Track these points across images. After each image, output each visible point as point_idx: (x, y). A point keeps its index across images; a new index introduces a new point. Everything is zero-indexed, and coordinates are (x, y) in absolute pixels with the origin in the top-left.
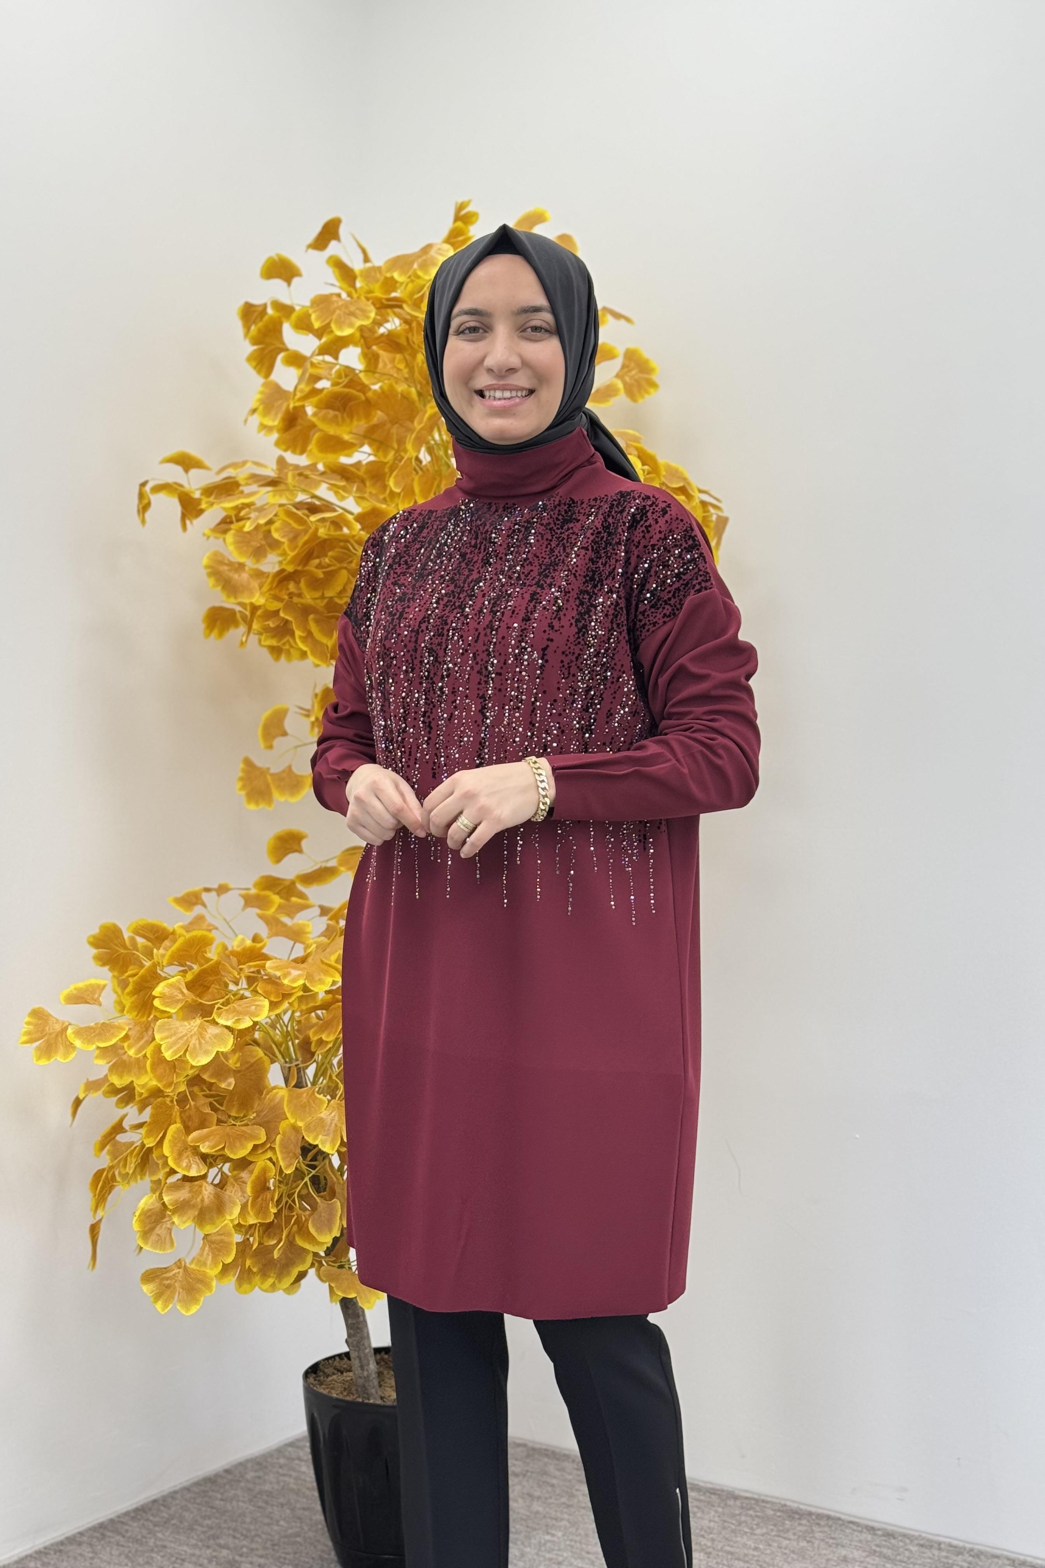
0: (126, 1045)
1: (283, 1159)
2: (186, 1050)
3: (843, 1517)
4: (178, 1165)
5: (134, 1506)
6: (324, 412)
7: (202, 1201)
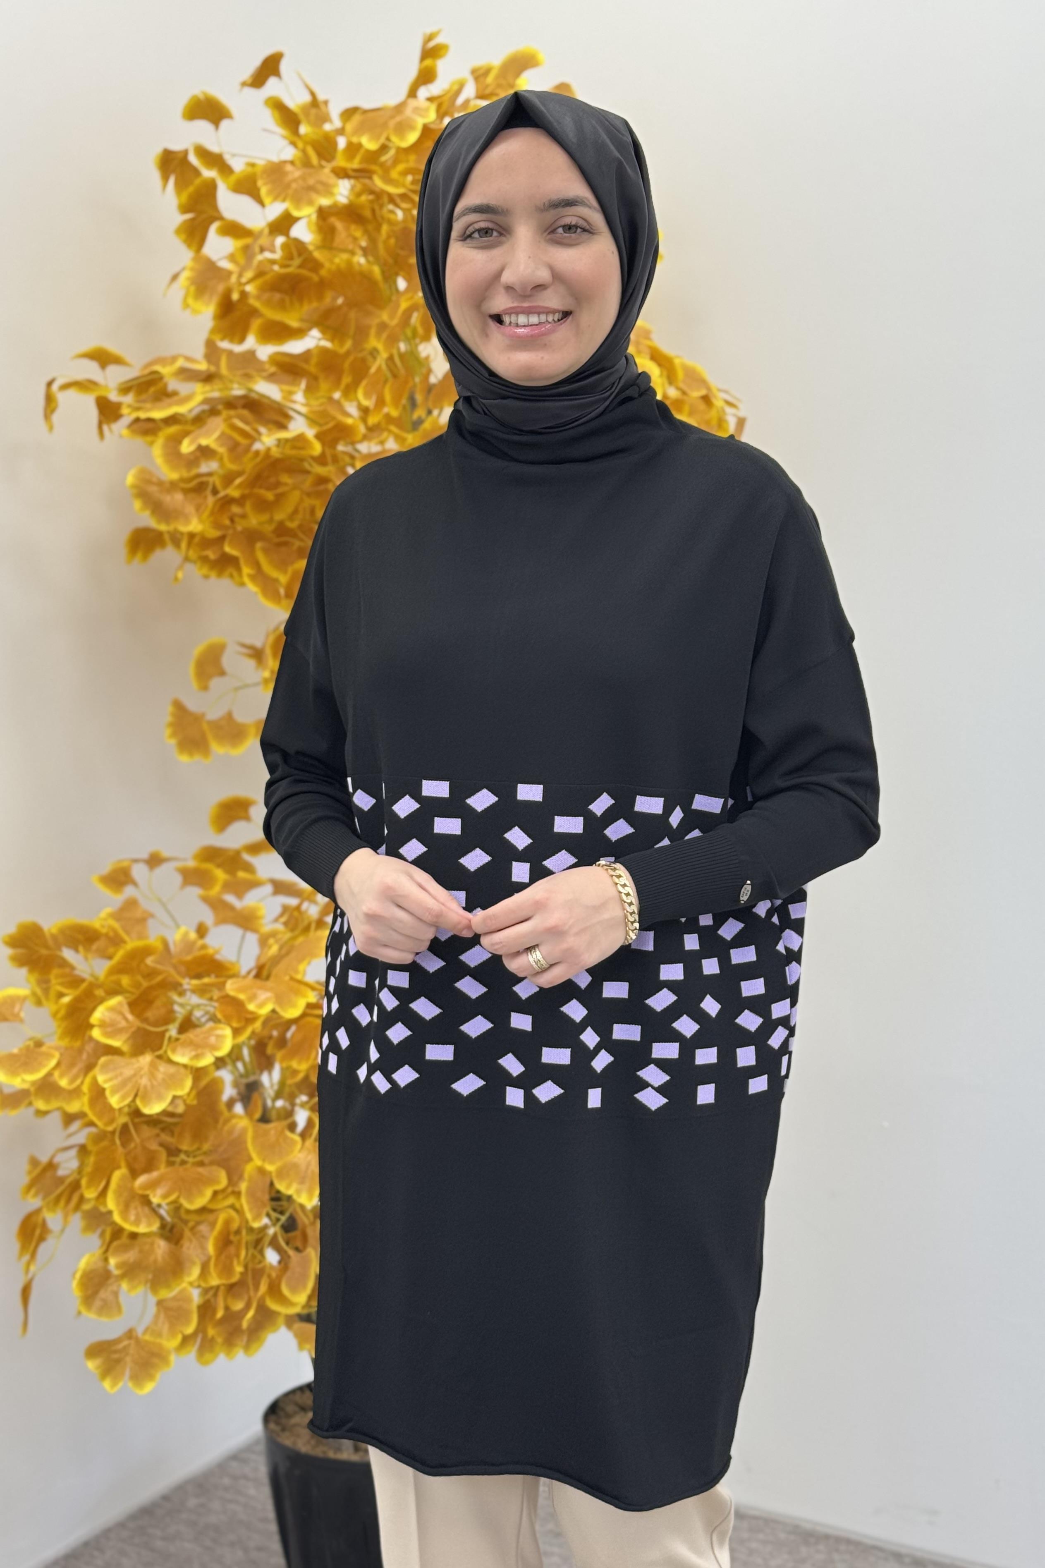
0: (56, 1073)
1: (251, 1210)
2: (136, 1095)
4: (124, 1220)
6: (266, 295)
7: (155, 1261)
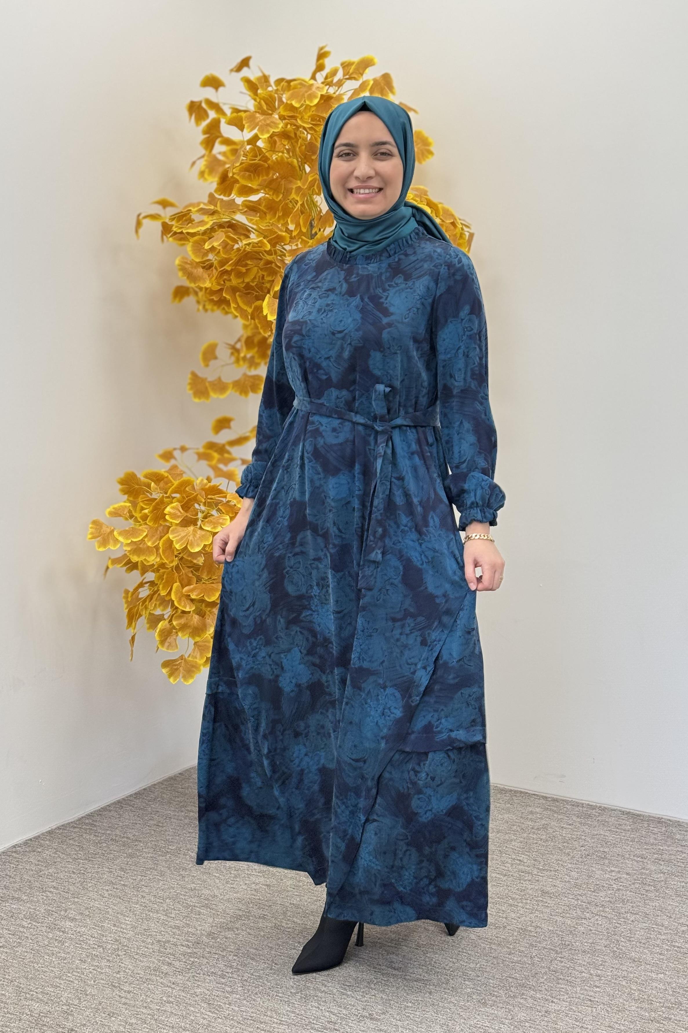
0: (146, 539)
2: (187, 544)
3: (529, 792)
4: (179, 604)
5: (134, 792)
6: (244, 174)
7: (194, 624)
